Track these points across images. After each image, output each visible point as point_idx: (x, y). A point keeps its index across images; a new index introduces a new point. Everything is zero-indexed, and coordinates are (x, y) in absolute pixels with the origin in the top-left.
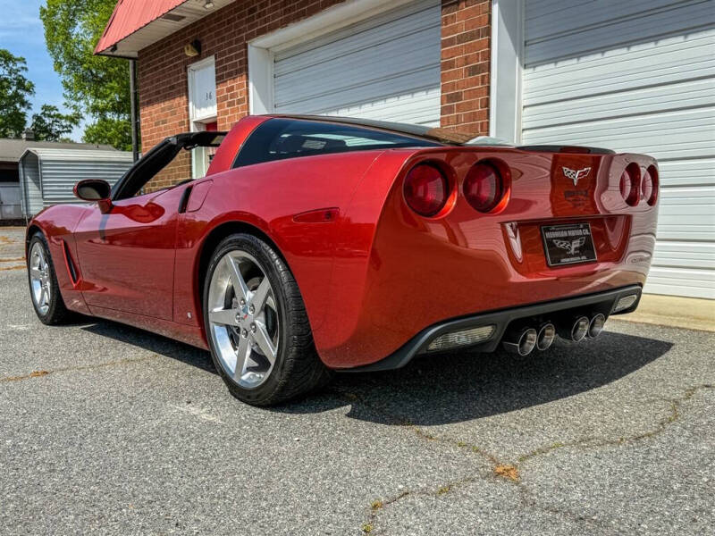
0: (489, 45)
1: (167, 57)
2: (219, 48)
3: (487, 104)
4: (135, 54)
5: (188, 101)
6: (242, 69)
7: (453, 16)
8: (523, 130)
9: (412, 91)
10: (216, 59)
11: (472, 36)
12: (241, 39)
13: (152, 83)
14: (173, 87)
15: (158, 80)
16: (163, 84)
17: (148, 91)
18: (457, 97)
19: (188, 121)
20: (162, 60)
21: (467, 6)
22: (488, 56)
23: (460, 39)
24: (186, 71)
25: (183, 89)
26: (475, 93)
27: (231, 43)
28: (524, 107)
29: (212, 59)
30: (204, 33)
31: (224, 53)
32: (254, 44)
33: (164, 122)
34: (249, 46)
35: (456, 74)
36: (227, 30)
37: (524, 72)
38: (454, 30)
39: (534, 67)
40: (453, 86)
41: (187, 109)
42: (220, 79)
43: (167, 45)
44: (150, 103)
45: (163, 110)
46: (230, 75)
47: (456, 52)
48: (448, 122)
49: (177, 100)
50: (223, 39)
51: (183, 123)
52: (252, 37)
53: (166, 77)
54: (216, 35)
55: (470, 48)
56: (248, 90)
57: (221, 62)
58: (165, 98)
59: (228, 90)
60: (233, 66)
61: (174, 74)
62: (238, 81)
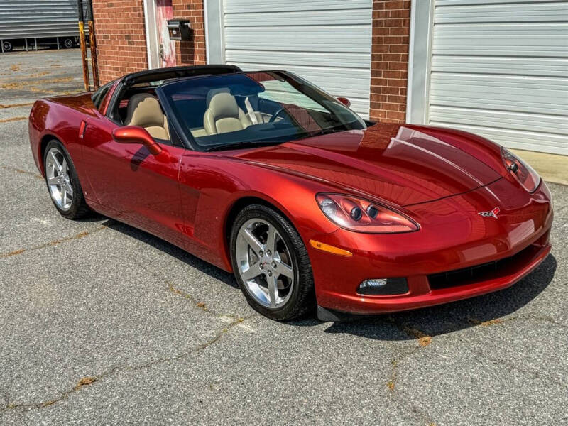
3: (408, 6)
8: (435, 24)
28: (436, 6)
48: (379, 15)
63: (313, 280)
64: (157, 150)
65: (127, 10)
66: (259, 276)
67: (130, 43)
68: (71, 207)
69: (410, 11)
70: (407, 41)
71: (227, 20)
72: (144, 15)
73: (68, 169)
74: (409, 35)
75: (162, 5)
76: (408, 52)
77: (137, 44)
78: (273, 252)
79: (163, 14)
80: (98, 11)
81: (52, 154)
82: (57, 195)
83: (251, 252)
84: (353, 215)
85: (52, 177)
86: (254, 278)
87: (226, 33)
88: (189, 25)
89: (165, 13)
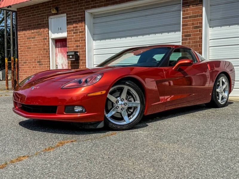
0: (202, 20)
1: (36, 12)
2: (69, 11)
3: (201, 38)
4: (16, 10)
5: (49, 30)
6: (82, 20)
7: (187, 9)
8: (210, 47)
10: (67, 15)
11: (195, 17)
13: (26, 22)
14: (40, 24)
15: (31, 21)
16: (33, 23)
17: (23, 25)
18: (189, 35)
19: (49, 38)
20: (34, 13)
21: (193, 7)
22: (201, 23)
23: (190, 17)
24: (48, 18)
25: (46, 25)
26: (197, 35)
27: (76, 10)
28: (210, 40)
29: (65, 15)
30: (60, 5)
31: (72, 13)
32: (88, 11)
33: (33, 38)
34: (86, 12)
35: (189, 28)
36: (73, 5)
37: (210, 29)
38: (187, 14)
39: (213, 28)
40: (187, 32)
41: (48, 33)
42: (68, 23)
43: (36, 7)
44: (24, 30)
45: (32, 33)
46: (75, 22)
47: (189, 21)
48: (185, 43)
49: (42, 30)
50: (72, 8)
51: (46, 39)
52: (88, 8)
53: (35, 20)
54: (67, 6)
55: (193, 20)
56: (85, 28)
57: (70, 17)
58: (34, 28)
59: (74, 27)
60: (77, 18)
61: (40, 19)
62: (80, 24)
65: (39, 50)
67: (39, 65)
69: (202, 41)
70: (201, 53)
71: (95, 52)
72: (49, 52)
74: (202, 50)
75: (58, 47)
77: (44, 64)
79: (59, 51)
80: (21, 51)
87: (94, 58)
88: (78, 54)
89: (60, 51)
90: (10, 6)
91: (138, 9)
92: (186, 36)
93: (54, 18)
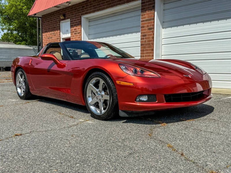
0: (154, 23)
1: (53, 18)
2: (72, 17)
3: (153, 38)
4: (41, 16)
5: (60, 32)
6: (80, 24)
7: (144, 14)
8: (163, 45)
9: (132, 33)
10: (70, 20)
11: (150, 20)
12: (79, 15)
13: (47, 25)
14: (55, 27)
15: (50, 25)
16: (51, 26)
17: (45, 28)
18: (145, 36)
19: (60, 38)
20: (51, 19)
21: (148, 12)
22: (154, 25)
23: (146, 20)
24: (60, 22)
25: (58, 28)
26: (150, 35)
27: (76, 16)
28: (163, 39)
29: (69, 20)
30: (67, 12)
31: (73, 19)
32: (83, 17)
33: (51, 38)
34: (82, 17)
35: (145, 30)
36: (74, 12)
37: (163, 29)
38: (144, 18)
39: (166, 28)
40: (144, 33)
41: (60, 34)
42: (72, 26)
43: (53, 14)
44: (46, 32)
45: (51, 34)
46: (75, 25)
47: (145, 24)
49: (56, 32)
50: (73, 14)
51: (58, 39)
52: (83, 14)
53: (52, 24)
54: (71, 13)
55: (149, 23)
56: (81, 30)
57: (72, 21)
58: (52, 30)
59: (75, 29)
60: (76, 22)
61: (55, 23)
62: (78, 27)
63: (117, 99)
64: (58, 62)
66: (96, 103)
68: (24, 95)
69: (154, 40)
70: (153, 50)
73: (24, 80)
74: (153, 48)
76: (153, 53)
78: (101, 91)
81: (19, 75)
82: (19, 90)
83: (93, 94)
84: (134, 72)
85: (18, 84)
86: (94, 105)
90: (35, 14)
91: (117, 14)
92: (143, 36)
93: (64, 22)
